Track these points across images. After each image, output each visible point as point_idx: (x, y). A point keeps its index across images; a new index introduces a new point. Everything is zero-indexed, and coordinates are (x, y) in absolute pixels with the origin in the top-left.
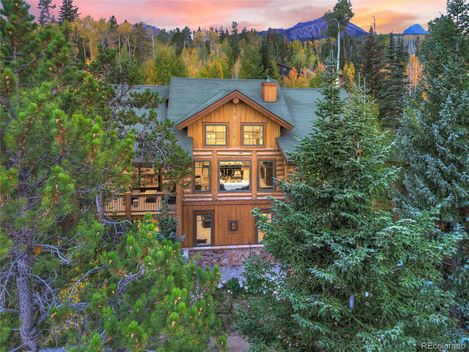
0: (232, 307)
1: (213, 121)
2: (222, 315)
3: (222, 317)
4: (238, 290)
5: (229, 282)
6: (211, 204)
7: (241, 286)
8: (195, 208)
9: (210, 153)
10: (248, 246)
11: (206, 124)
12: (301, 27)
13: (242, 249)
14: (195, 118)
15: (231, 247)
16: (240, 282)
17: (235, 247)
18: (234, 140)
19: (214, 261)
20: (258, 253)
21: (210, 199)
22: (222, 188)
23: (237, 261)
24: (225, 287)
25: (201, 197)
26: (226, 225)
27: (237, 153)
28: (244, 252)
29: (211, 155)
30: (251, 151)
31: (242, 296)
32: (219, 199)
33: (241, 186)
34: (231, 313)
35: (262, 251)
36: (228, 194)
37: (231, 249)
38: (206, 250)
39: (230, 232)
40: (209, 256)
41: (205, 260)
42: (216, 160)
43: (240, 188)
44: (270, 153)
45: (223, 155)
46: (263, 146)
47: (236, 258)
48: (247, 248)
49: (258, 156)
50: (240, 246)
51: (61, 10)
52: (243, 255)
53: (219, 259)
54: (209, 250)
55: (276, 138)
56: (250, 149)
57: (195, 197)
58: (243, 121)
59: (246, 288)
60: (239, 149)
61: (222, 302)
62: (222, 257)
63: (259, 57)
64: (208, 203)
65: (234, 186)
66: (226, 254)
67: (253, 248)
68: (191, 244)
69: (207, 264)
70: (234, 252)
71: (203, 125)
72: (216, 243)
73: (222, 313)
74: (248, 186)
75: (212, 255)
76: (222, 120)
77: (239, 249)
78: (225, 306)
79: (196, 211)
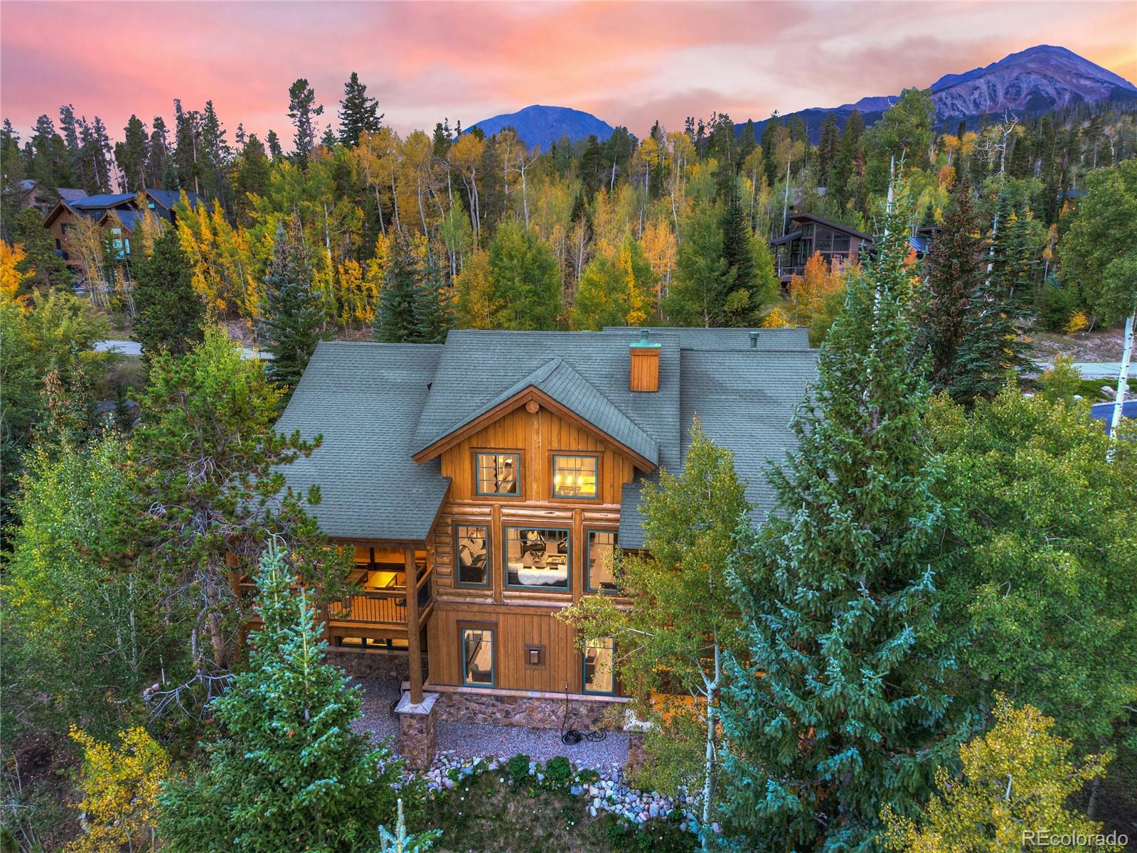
0: (505, 809)
1: (492, 446)
2: (483, 821)
3: (482, 825)
4: (523, 779)
5: (512, 760)
6: (489, 609)
7: (532, 772)
8: (461, 616)
9: (487, 510)
10: (563, 696)
11: (476, 450)
12: (948, 88)
13: (552, 700)
14: (449, 442)
15: (530, 694)
16: (532, 765)
17: (538, 695)
18: (535, 486)
19: (498, 715)
20: (583, 710)
21: (489, 601)
22: (513, 579)
23: (541, 720)
24: (501, 770)
25: (470, 595)
26: (521, 652)
27: (542, 513)
28: (555, 706)
29: (489, 515)
30: (572, 509)
31: (529, 792)
32: (507, 601)
33: (552, 577)
34: (502, 820)
35: (592, 707)
36: (523, 594)
37: (530, 698)
38: (483, 695)
39: (527, 666)
40: (488, 706)
41: (480, 712)
42: (499, 524)
43: (551, 582)
44: (611, 516)
45: (513, 515)
46: (597, 501)
47: (540, 716)
48: (561, 700)
49: (586, 519)
50: (548, 695)
51: (343, 111)
52: (553, 711)
53: (508, 713)
54: (489, 696)
55: (623, 484)
56: (569, 506)
57: (459, 595)
58: (555, 446)
59: (541, 776)
60: (546, 503)
61: (489, 798)
62: (514, 709)
63: (718, 238)
64: (484, 608)
65: (538, 578)
66: (520, 706)
67: (573, 700)
68: (455, 681)
69: (485, 720)
70: (537, 703)
71: (472, 454)
72: (502, 683)
73: (483, 817)
74: (566, 581)
75: (493, 705)
76: (510, 444)
77: (546, 699)
78: (492, 804)
79: (463, 621)
